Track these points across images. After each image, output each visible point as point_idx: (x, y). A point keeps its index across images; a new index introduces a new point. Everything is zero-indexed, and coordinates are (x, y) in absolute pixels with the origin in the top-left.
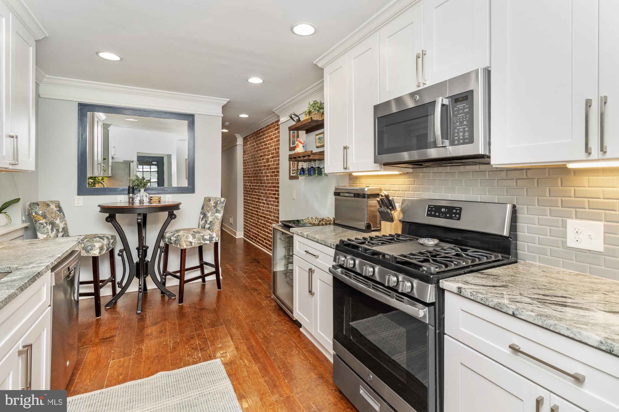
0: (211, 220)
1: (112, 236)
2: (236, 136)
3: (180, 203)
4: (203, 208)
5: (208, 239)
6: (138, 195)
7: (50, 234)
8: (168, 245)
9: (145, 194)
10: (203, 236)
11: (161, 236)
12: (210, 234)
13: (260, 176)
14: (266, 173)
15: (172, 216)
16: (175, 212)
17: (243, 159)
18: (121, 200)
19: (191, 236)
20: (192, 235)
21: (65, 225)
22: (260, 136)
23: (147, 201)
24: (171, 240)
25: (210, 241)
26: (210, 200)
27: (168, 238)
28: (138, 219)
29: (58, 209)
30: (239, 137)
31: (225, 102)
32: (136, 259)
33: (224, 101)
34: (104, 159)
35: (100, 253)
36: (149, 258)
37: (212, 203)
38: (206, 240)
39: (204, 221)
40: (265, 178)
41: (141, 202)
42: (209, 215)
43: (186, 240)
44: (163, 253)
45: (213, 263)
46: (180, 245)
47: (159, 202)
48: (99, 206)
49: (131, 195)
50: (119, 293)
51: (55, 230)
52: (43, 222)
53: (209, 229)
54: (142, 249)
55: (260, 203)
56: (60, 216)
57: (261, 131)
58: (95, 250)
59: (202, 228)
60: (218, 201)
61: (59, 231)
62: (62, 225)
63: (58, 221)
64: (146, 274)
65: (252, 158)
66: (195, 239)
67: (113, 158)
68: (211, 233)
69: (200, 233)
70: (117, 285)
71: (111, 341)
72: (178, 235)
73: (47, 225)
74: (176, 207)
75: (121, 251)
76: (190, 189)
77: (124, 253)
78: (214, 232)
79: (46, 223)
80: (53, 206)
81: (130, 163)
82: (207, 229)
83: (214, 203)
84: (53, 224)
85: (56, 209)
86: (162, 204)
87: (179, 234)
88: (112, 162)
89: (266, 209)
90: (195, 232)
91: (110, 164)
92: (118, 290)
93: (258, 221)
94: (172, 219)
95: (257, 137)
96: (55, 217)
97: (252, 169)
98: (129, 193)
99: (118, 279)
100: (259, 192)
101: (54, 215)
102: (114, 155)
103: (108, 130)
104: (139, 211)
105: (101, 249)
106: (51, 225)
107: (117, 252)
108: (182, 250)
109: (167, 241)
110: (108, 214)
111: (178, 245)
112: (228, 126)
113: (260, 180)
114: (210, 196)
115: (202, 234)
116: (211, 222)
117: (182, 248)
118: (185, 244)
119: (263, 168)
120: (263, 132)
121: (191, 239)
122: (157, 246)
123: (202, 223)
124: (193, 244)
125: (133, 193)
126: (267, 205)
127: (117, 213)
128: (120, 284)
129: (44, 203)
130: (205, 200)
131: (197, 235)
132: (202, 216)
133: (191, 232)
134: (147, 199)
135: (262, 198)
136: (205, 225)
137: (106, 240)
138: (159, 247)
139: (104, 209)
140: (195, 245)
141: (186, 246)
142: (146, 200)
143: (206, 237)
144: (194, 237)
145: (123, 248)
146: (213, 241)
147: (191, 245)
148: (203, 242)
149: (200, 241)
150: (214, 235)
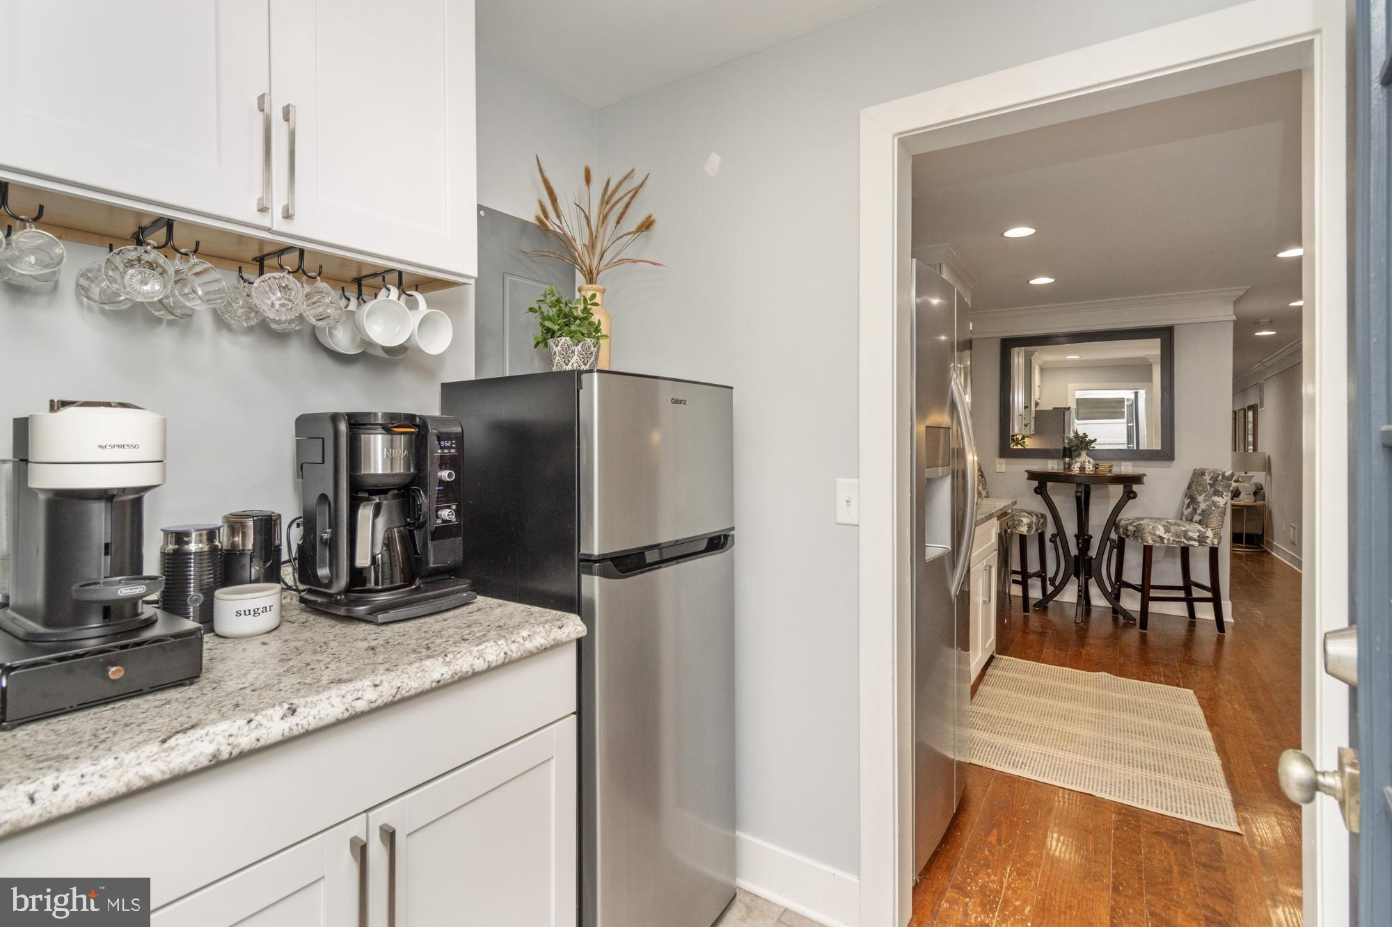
0: (1204, 508)
1: (1042, 515)
3: (1145, 475)
4: (1190, 487)
5: (1196, 538)
6: (1078, 460)
8: (1124, 539)
9: (1087, 459)
10: (1185, 532)
11: (1112, 522)
12: (1199, 531)
15: (1130, 495)
16: (1135, 488)
18: (1053, 466)
19: (1162, 529)
20: (1163, 526)
23: (1090, 469)
24: (1128, 530)
25: (1199, 542)
26: (1203, 474)
27: (1122, 527)
28: (1076, 492)
31: (1241, 293)
32: (1074, 551)
33: (1239, 291)
34: (1026, 407)
35: (1028, 531)
36: (1093, 553)
37: (1207, 478)
38: (1191, 539)
39: (1190, 510)
41: (1082, 468)
42: (1200, 498)
44: (1115, 550)
45: (1208, 585)
46: (1142, 539)
47: (1110, 471)
48: (1027, 471)
49: (1067, 459)
50: (1051, 593)
53: (1200, 522)
54: (1083, 538)
58: (1022, 526)
59: (1187, 520)
60: (1219, 475)
64: (1089, 575)
66: (1170, 534)
67: (1037, 404)
68: (1203, 530)
69: (1179, 526)
70: (1048, 582)
72: (1140, 524)
74: (1138, 479)
75: (1053, 536)
76: (1166, 454)
77: (1058, 539)
78: (1209, 529)
81: (1064, 412)
82: (1196, 522)
83: (1211, 480)
87: (1142, 522)
88: (1036, 411)
90: (1171, 524)
91: (1033, 415)
92: (1050, 589)
94: (1130, 499)
98: (1064, 456)
99: (1050, 573)
102: (1039, 399)
104: (1078, 480)
105: (1030, 526)
107: (1048, 536)
108: (1145, 546)
109: (1121, 532)
110: (1037, 482)
111: (1139, 539)
114: (1204, 467)
115: (1184, 529)
116: (1203, 511)
117: (1146, 544)
118: (1150, 538)
121: (1161, 532)
122: (1105, 537)
123: (1186, 512)
124: (1166, 541)
125: (1070, 457)
127: (1050, 481)
128: (1052, 581)
130: (1194, 473)
131: (1173, 529)
132: (1187, 501)
133: (1164, 522)
134: (1091, 466)
136: (1193, 517)
137: (1035, 517)
138: (1109, 539)
139: (1032, 475)
140: (1168, 543)
141: (1152, 543)
142: (1089, 467)
143: (1190, 534)
144: (1167, 530)
145: (1056, 532)
146: (1207, 543)
147: (1163, 543)
148: (1186, 542)
149: (1183, 540)
150: (1209, 533)
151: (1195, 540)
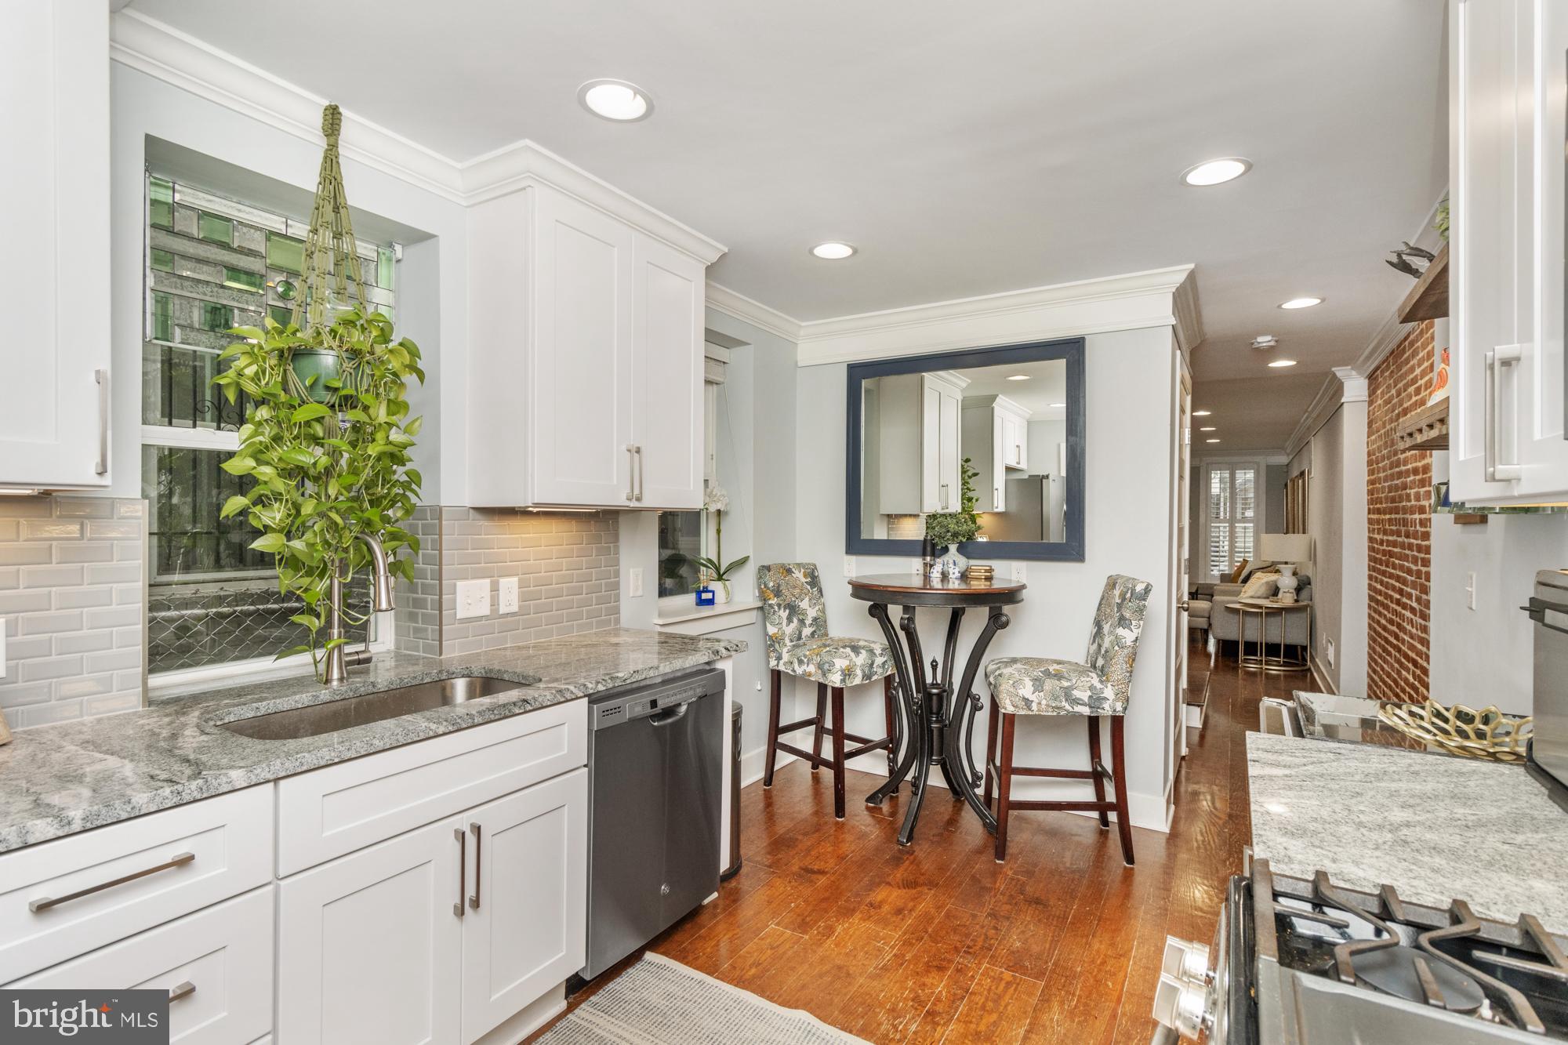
2: (1339, 374)
3: (1023, 587)
4: (1099, 608)
5: (1086, 700)
7: (784, 627)
9: (957, 557)
10: (1068, 690)
12: (1092, 688)
13: (1405, 510)
14: (1418, 498)
15: (997, 622)
16: (1006, 610)
17: (1366, 450)
18: (918, 570)
19: (1029, 684)
20: (1033, 680)
21: (819, 613)
22: (1405, 360)
23: (954, 576)
25: (1091, 707)
26: (1114, 586)
29: (809, 580)
30: (1349, 377)
31: (1181, 278)
33: (1177, 275)
35: (845, 681)
38: (1076, 701)
40: (1417, 516)
41: (945, 578)
43: (1012, 690)
47: (989, 579)
49: (928, 558)
51: (795, 620)
52: (773, 602)
55: (1404, 606)
56: (812, 594)
57: (1407, 343)
58: (830, 672)
59: (1091, 664)
61: (805, 624)
62: (812, 613)
63: (804, 604)
65: (1386, 445)
66: (1042, 694)
68: (1098, 686)
69: (1060, 679)
71: (811, 881)
73: (779, 609)
74: (1011, 596)
76: (1073, 550)
78: (1109, 685)
79: (779, 606)
80: (799, 575)
83: (1119, 596)
84: (793, 609)
85: (804, 580)
86: (997, 585)
87: (1002, 673)
89: (1419, 633)
90: (1048, 675)
93: (1399, 673)
94: (998, 629)
95: (1399, 368)
96: (800, 595)
97: (1386, 484)
98: (925, 554)
100: (1402, 568)
101: (797, 591)
103: (993, 409)
105: (847, 673)
106: (787, 611)
110: (871, 602)
112: (1272, 347)
113: (1405, 522)
115: (1066, 684)
117: (1001, 712)
118: (1008, 702)
119: (1412, 478)
120: (1412, 344)
121: (1027, 690)
124: (1034, 707)
125: (932, 554)
126: (1421, 617)
127: (892, 601)
129: (783, 566)
130: (1110, 584)
131: (1049, 684)
132: (1094, 631)
133: (1036, 672)
135: (1409, 590)
137: (864, 654)
138: (969, 696)
140: (1039, 710)
141: (1012, 709)
142: (954, 573)
143: (1076, 693)
144: (1038, 685)
146: (1103, 709)
147: (1029, 708)
148: (1068, 707)
149: (1064, 703)
150: (1109, 692)
151: (1084, 704)
